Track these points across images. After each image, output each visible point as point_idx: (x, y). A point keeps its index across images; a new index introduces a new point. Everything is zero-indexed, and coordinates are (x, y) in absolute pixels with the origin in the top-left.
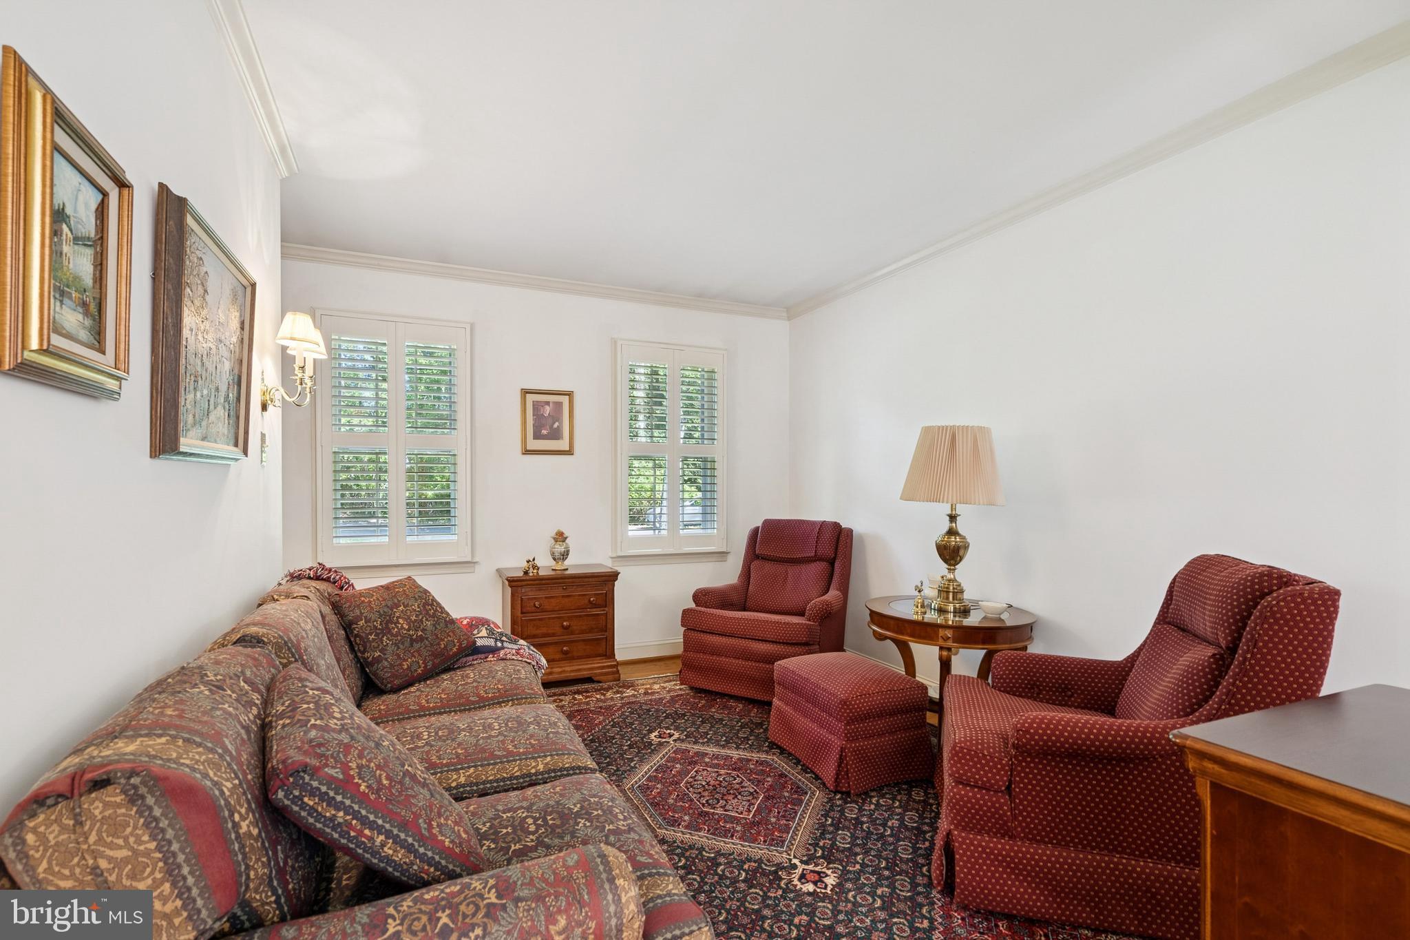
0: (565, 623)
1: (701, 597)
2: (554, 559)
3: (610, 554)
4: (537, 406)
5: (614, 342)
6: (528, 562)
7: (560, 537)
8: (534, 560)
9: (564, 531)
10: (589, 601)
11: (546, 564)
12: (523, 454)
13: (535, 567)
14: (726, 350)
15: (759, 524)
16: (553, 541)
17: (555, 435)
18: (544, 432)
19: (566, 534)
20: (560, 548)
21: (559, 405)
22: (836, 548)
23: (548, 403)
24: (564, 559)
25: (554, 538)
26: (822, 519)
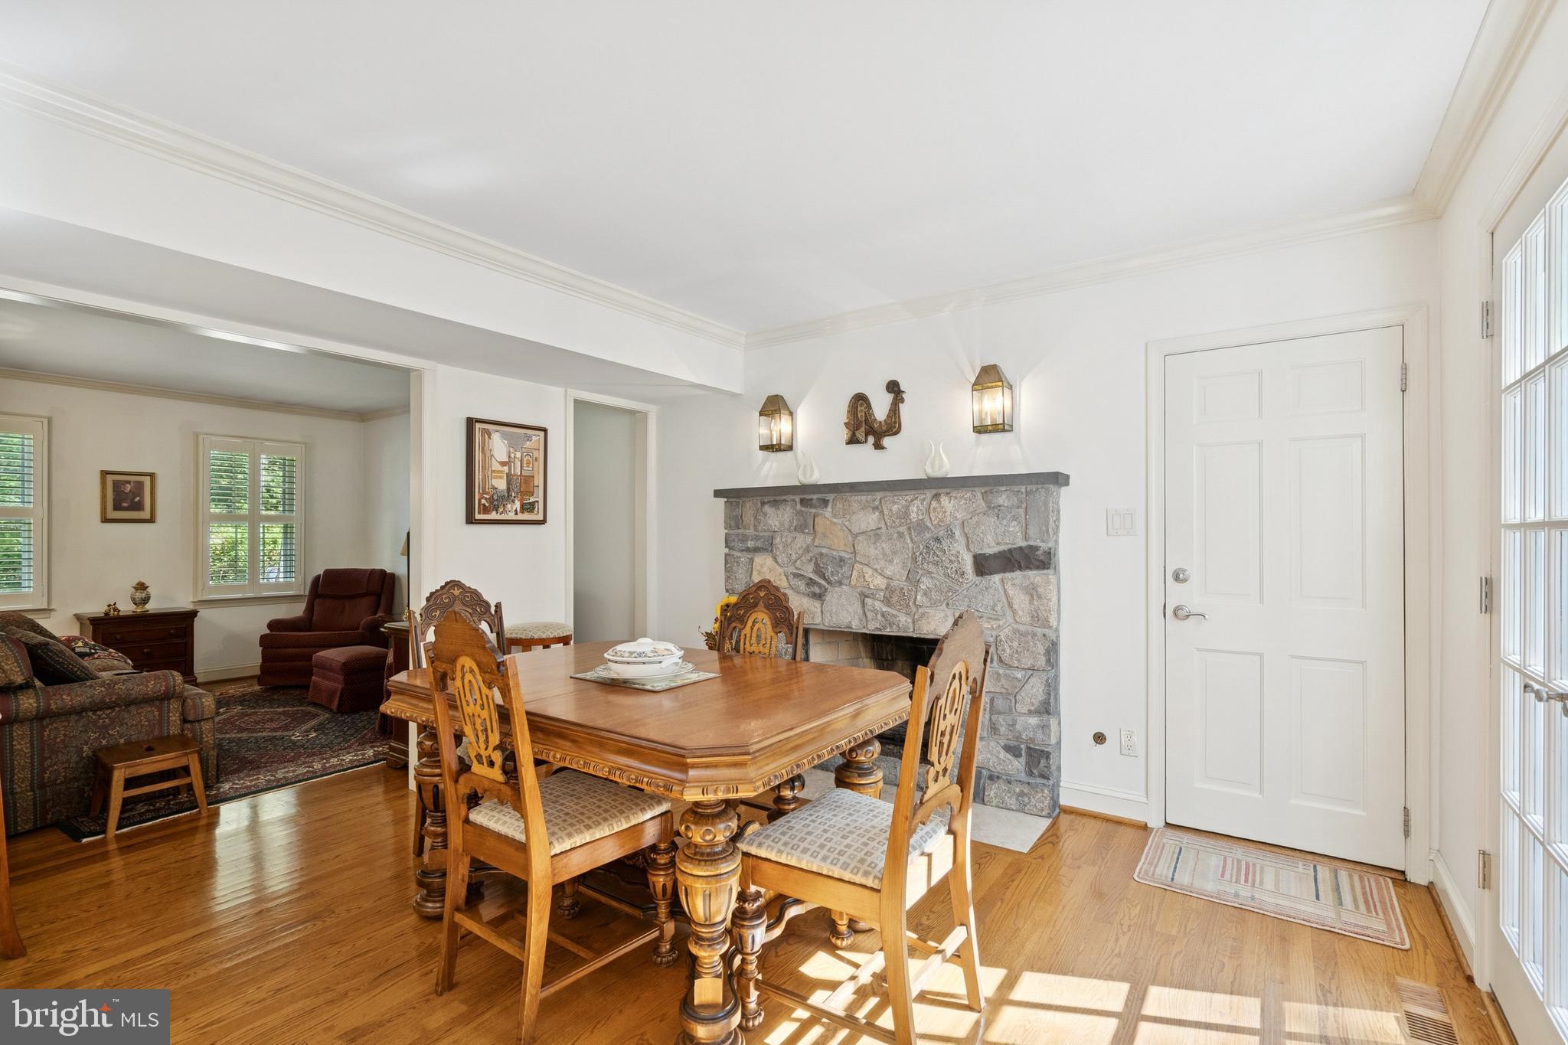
0: (145, 651)
1: (272, 625)
2: (135, 604)
3: (192, 600)
4: (116, 484)
5: (197, 435)
6: (109, 606)
7: (141, 587)
8: (115, 604)
9: (143, 581)
10: (170, 633)
11: (126, 607)
12: (102, 522)
13: (115, 610)
14: (304, 443)
15: (321, 573)
16: (133, 590)
17: (139, 507)
18: (125, 505)
19: (147, 584)
20: (139, 595)
21: (140, 484)
22: (383, 586)
23: (129, 482)
24: (145, 604)
25: (135, 588)
26: (372, 568)
